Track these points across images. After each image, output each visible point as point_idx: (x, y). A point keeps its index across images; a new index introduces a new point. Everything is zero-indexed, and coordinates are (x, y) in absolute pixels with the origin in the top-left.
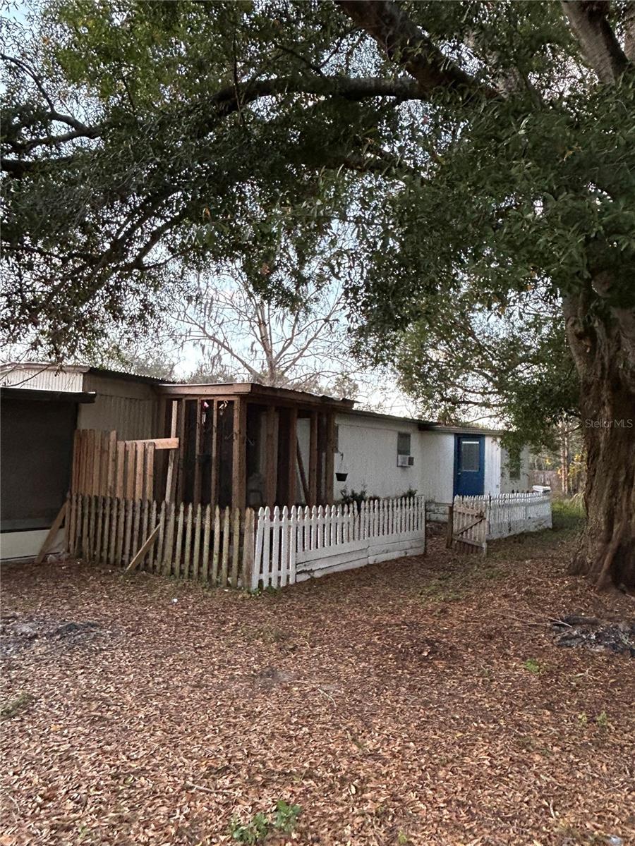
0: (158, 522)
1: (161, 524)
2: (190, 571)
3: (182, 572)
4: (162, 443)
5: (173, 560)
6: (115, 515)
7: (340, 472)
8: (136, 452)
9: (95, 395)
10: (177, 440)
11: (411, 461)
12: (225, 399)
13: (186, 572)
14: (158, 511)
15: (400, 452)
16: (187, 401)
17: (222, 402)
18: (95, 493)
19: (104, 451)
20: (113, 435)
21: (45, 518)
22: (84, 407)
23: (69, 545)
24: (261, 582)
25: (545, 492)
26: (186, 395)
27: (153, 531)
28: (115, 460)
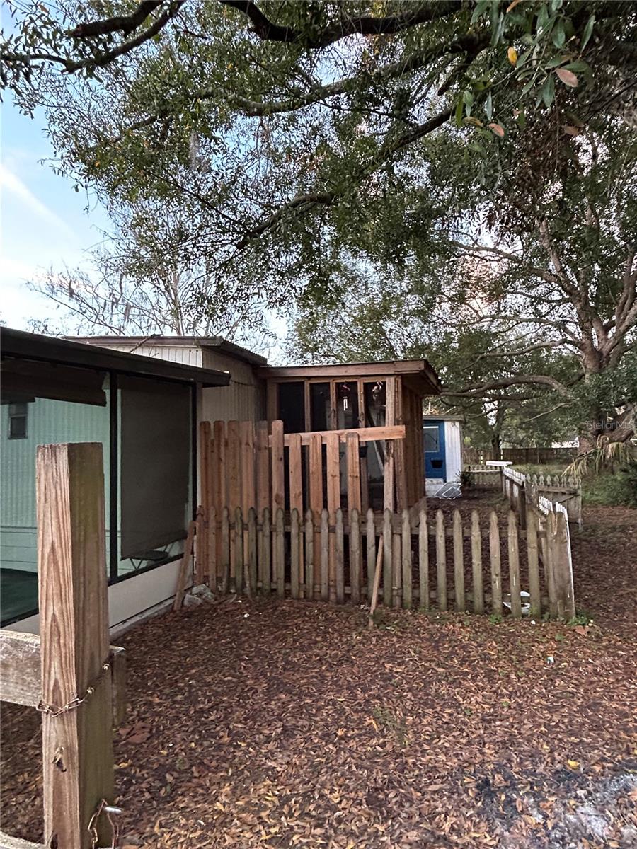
0: (378, 537)
1: (386, 540)
2: (450, 601)
3: (433, 601)
4: (373, 433)
5: (417, 585)
9: (228, 376)
12: (378, 380)
13: (443, 600)
14: (379, 522)
16: (310, 385)
17: (374, 384)
19: (261, 448)
20: (275, 425)
26: (310, 378)
28: (284, 459)
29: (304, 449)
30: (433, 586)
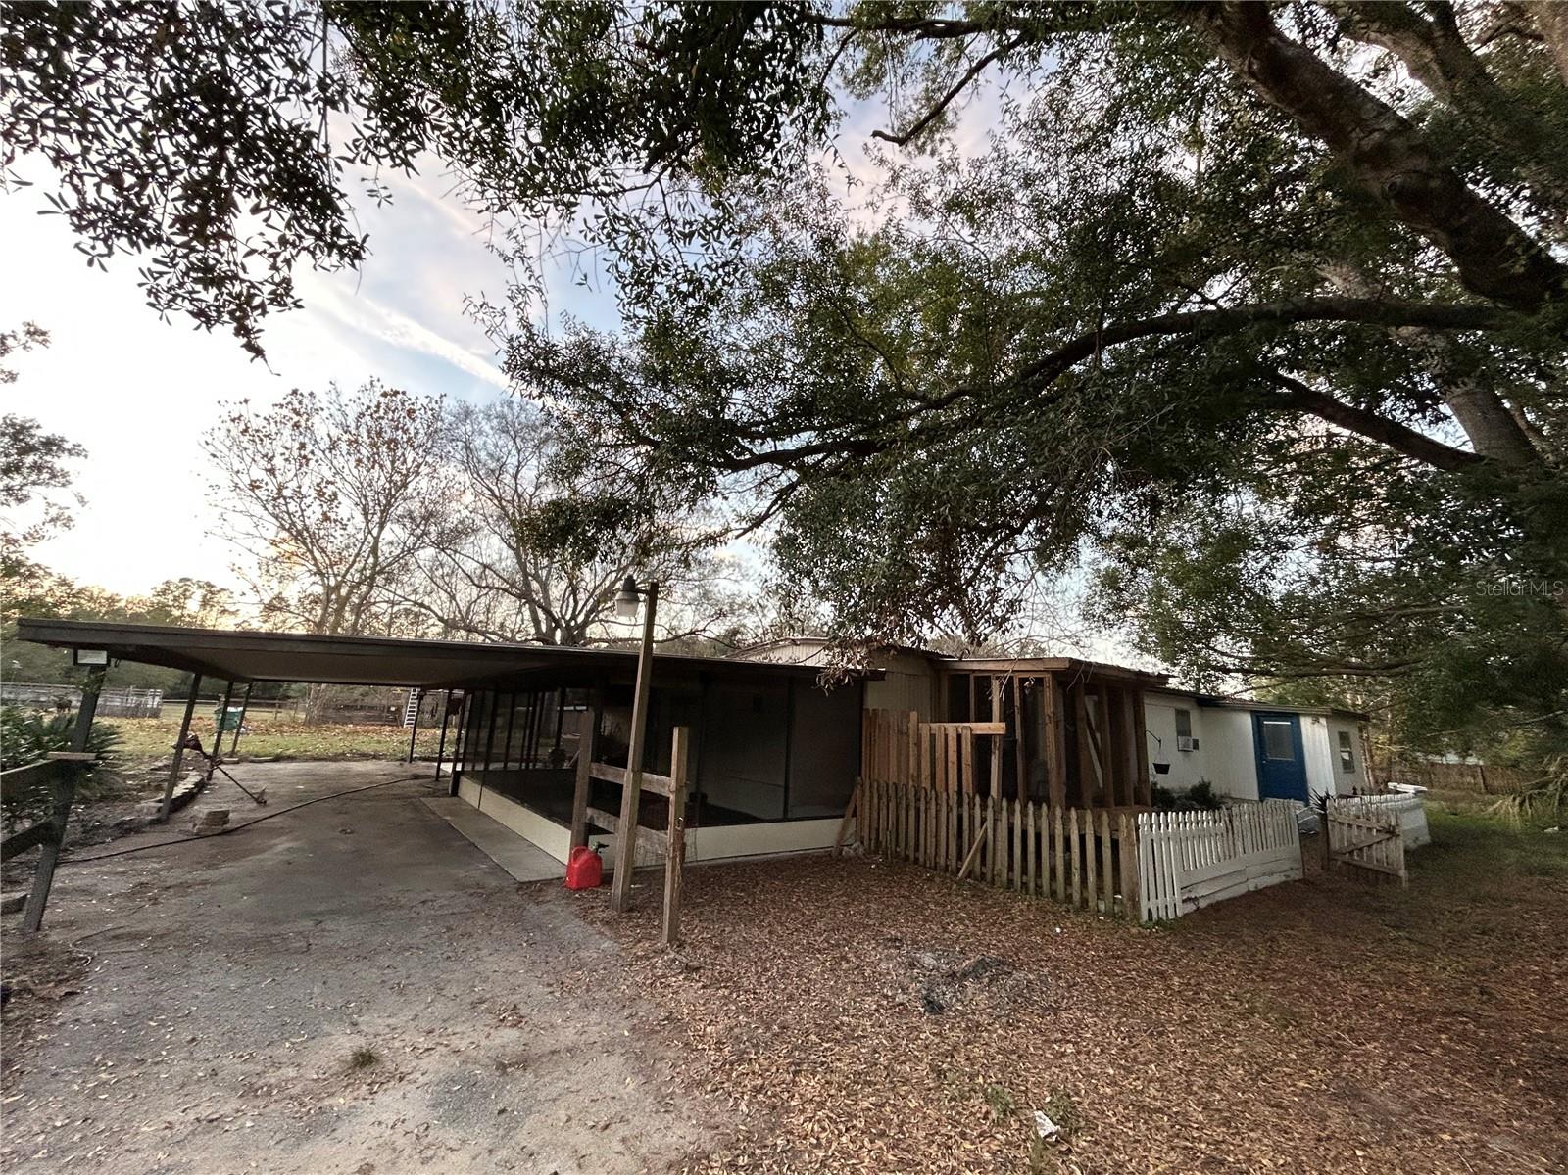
0: (983, 821)
1: (989, 824)
2: (1038, 887)
3: (1024, 885)
4: (982, 728)
5: (1011, 868)
6: (923, 808)
7: (1158, 762)
8: (946, 736)
9: (884, 672)
10: (1003, 725)
11: (1196, 745)
12: (1032, 676)
13: (1032, 885)
14: (984, 807)
15: (1180, 733)
16: (976, 678)
17: (1027, 679)
18: (893, 780)
19: (902, 733)
20: (914, 715)
21: (835, 805)
22: (871, 684)
23: (863, 838)
24: (1150, 912)
25: (1417, 793)
26: (974, 671)
27: (979, 834)
28: (918, 744)
29: (933, 737)
30: (1024, 871)
